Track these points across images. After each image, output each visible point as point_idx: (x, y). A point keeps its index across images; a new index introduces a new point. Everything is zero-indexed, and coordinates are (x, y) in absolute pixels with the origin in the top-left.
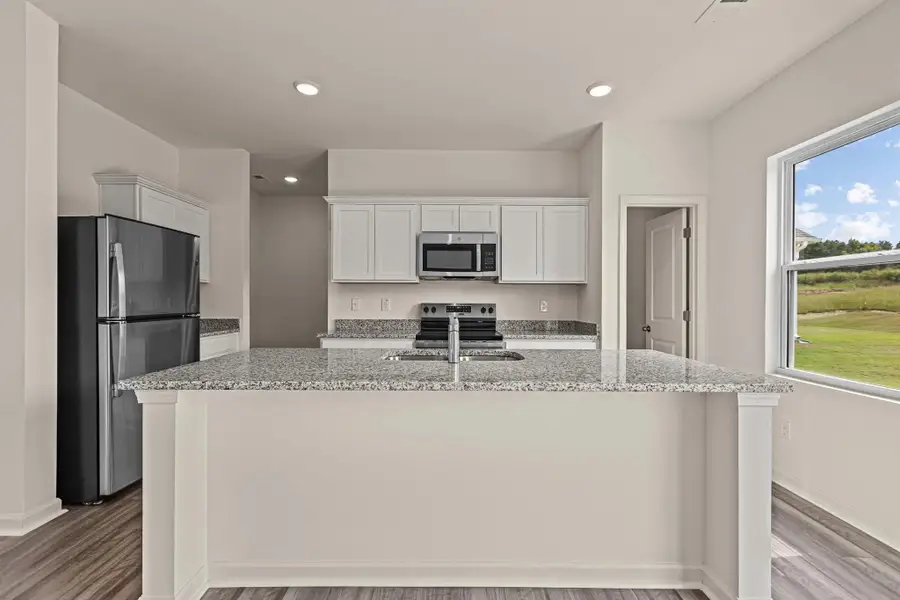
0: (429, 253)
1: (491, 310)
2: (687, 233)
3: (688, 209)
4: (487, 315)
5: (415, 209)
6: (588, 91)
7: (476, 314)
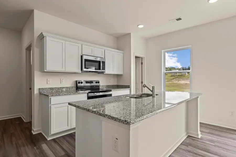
0: (86, 62)
1: (99, 82)
2: (142, 63)
3: (142, 58)
4: (97, 84)
5: (80, 46)
6: (138, 26)
7: (94, 84)
